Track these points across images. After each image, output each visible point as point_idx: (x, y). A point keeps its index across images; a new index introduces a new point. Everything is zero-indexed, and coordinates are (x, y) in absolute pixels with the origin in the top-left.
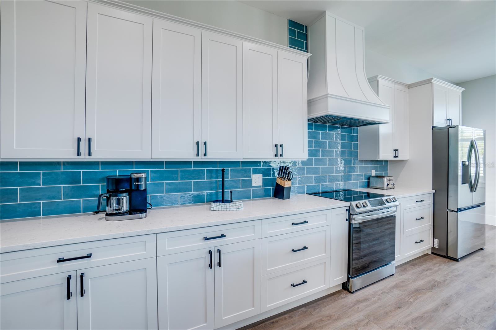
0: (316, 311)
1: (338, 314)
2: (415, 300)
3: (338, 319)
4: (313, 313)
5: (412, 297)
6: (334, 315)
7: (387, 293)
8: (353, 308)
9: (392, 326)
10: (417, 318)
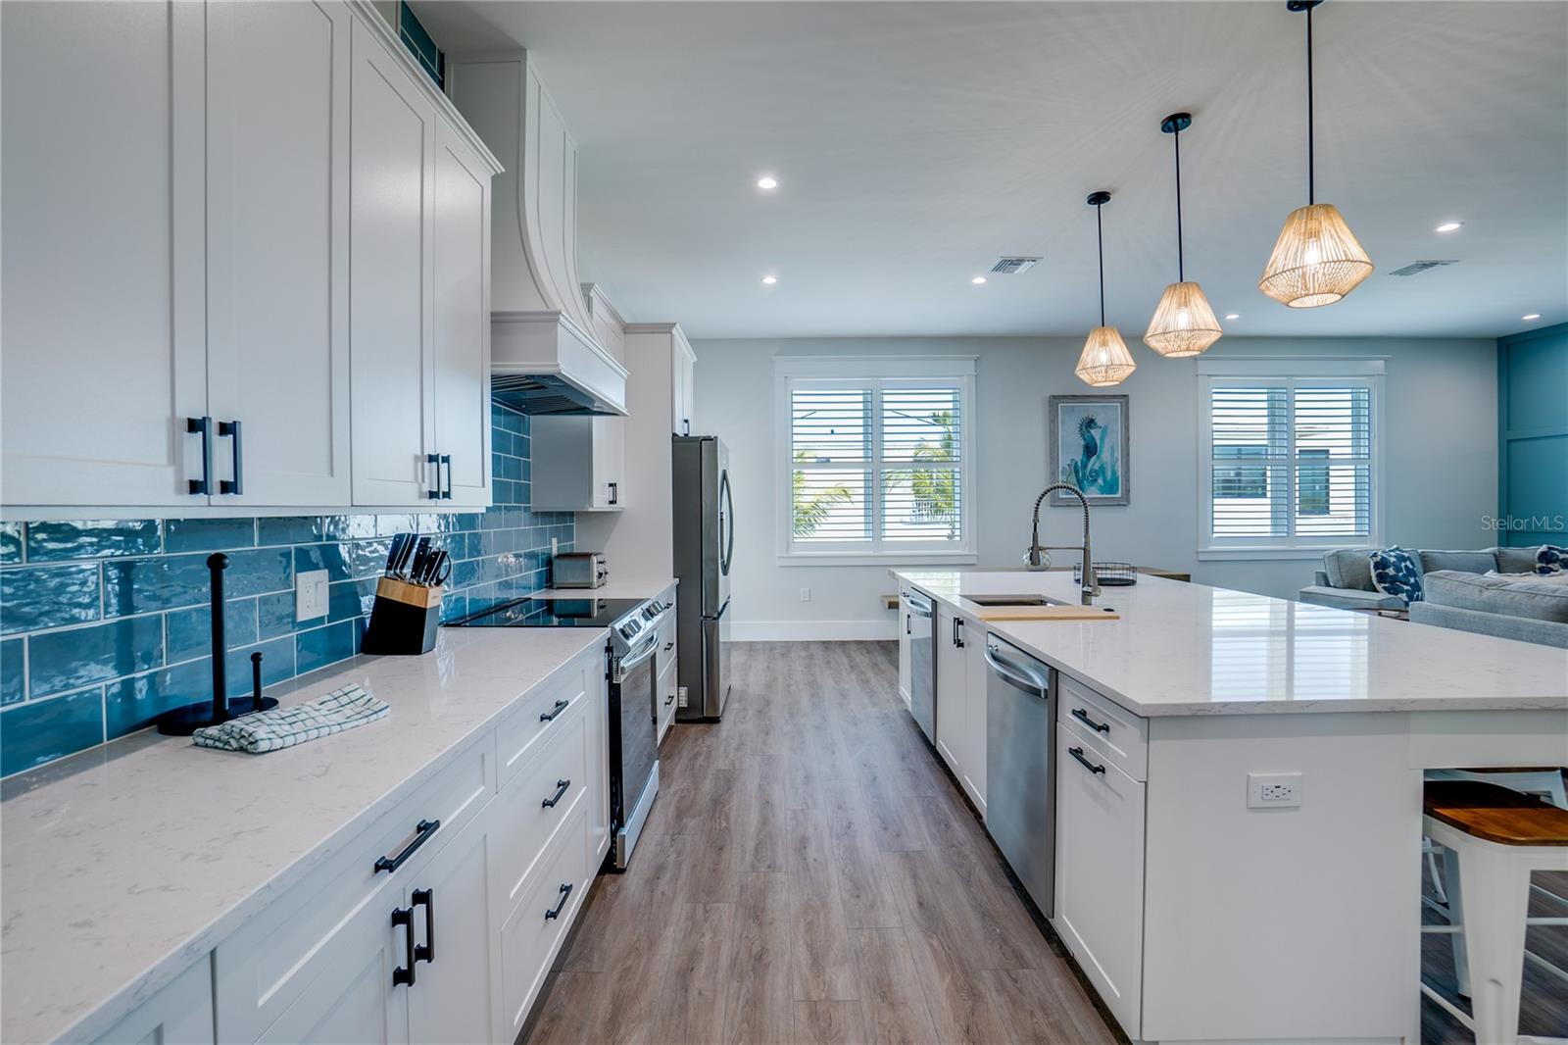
0: (596, 960)
1: (642, 931)
2: (727, 820)
3: (653, 941)
4: (595, 970)
5: (719, 818)
6: (638, 939)
7: (679, 833)
8: (655, 900)
9: (742, 887)
10: (756, 849)
